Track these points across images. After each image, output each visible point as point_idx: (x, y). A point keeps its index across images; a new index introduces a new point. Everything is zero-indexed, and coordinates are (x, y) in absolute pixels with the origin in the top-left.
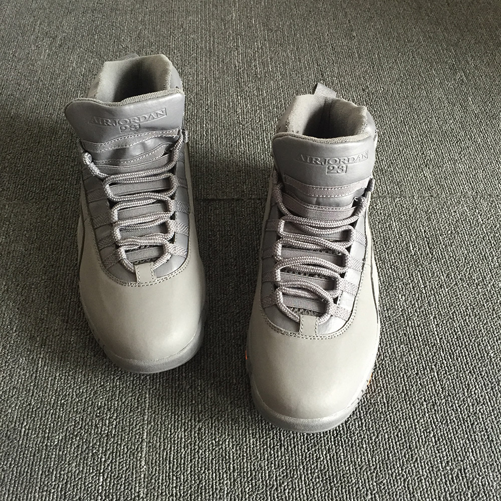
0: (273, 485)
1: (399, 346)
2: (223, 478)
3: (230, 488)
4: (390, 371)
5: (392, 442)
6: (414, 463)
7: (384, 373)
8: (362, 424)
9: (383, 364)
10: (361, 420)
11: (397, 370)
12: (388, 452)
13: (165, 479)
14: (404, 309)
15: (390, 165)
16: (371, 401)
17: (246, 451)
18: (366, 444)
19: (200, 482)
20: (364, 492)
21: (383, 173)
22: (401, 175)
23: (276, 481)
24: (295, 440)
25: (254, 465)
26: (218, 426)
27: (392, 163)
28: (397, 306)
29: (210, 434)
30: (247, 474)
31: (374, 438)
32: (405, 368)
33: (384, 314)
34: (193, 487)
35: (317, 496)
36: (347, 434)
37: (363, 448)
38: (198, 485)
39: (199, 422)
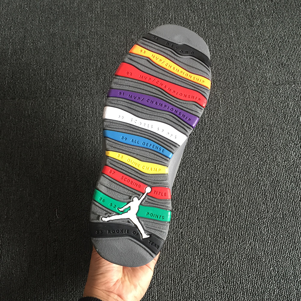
0: (222, 262)
1: (291, 184)
2: (195, 258)
3: (199, 263)
4: (285, 199)
5: (285, 239)
6: (296, 251)
7: (281, 200)
8: (268, 229)
9: (281, 195)
10: (268, 227)
11: (289, 198)
12: (282, 245)
13: (166, 258)
14: (294, 161)
15: (288, 60)
16: (274, 216)
17: (207, 245)
18: (271, 241)
19: (184, 260)
20: (269, 266)
21: (283, 66)
22: (295, 67)
23: (223, 260)
24: (232, 238)
25: (211, 252)
26: (191, 230)
27: (289, 58)
28: (290, 159)
29: (187, 235)
30: (208, 256)
31: (275, 237)
32: (293, 197)
33: (282, 164)
34: (181, 263)
35: (245, 268)
36: (260, 235)
37: (269, 243)
38: (183, 262)
39: (181, 228)
